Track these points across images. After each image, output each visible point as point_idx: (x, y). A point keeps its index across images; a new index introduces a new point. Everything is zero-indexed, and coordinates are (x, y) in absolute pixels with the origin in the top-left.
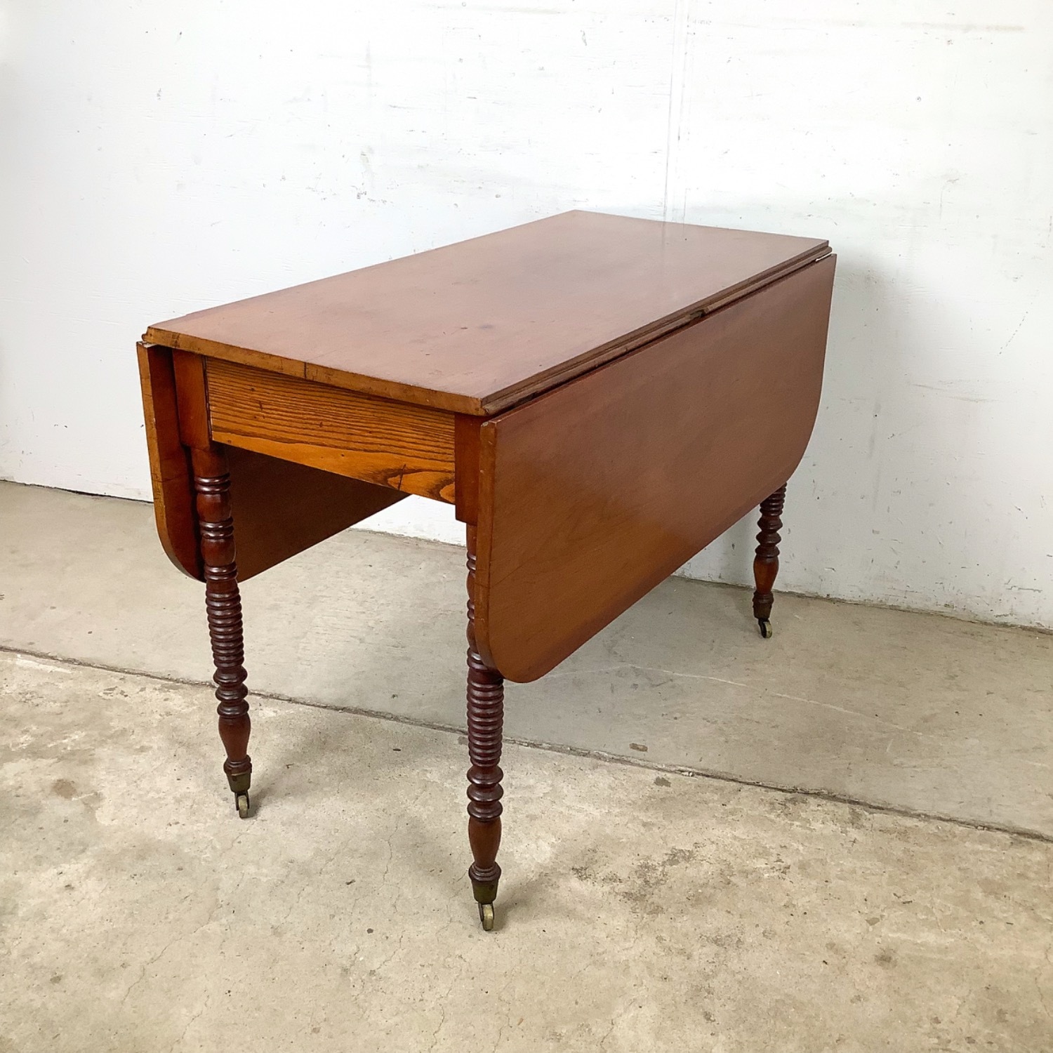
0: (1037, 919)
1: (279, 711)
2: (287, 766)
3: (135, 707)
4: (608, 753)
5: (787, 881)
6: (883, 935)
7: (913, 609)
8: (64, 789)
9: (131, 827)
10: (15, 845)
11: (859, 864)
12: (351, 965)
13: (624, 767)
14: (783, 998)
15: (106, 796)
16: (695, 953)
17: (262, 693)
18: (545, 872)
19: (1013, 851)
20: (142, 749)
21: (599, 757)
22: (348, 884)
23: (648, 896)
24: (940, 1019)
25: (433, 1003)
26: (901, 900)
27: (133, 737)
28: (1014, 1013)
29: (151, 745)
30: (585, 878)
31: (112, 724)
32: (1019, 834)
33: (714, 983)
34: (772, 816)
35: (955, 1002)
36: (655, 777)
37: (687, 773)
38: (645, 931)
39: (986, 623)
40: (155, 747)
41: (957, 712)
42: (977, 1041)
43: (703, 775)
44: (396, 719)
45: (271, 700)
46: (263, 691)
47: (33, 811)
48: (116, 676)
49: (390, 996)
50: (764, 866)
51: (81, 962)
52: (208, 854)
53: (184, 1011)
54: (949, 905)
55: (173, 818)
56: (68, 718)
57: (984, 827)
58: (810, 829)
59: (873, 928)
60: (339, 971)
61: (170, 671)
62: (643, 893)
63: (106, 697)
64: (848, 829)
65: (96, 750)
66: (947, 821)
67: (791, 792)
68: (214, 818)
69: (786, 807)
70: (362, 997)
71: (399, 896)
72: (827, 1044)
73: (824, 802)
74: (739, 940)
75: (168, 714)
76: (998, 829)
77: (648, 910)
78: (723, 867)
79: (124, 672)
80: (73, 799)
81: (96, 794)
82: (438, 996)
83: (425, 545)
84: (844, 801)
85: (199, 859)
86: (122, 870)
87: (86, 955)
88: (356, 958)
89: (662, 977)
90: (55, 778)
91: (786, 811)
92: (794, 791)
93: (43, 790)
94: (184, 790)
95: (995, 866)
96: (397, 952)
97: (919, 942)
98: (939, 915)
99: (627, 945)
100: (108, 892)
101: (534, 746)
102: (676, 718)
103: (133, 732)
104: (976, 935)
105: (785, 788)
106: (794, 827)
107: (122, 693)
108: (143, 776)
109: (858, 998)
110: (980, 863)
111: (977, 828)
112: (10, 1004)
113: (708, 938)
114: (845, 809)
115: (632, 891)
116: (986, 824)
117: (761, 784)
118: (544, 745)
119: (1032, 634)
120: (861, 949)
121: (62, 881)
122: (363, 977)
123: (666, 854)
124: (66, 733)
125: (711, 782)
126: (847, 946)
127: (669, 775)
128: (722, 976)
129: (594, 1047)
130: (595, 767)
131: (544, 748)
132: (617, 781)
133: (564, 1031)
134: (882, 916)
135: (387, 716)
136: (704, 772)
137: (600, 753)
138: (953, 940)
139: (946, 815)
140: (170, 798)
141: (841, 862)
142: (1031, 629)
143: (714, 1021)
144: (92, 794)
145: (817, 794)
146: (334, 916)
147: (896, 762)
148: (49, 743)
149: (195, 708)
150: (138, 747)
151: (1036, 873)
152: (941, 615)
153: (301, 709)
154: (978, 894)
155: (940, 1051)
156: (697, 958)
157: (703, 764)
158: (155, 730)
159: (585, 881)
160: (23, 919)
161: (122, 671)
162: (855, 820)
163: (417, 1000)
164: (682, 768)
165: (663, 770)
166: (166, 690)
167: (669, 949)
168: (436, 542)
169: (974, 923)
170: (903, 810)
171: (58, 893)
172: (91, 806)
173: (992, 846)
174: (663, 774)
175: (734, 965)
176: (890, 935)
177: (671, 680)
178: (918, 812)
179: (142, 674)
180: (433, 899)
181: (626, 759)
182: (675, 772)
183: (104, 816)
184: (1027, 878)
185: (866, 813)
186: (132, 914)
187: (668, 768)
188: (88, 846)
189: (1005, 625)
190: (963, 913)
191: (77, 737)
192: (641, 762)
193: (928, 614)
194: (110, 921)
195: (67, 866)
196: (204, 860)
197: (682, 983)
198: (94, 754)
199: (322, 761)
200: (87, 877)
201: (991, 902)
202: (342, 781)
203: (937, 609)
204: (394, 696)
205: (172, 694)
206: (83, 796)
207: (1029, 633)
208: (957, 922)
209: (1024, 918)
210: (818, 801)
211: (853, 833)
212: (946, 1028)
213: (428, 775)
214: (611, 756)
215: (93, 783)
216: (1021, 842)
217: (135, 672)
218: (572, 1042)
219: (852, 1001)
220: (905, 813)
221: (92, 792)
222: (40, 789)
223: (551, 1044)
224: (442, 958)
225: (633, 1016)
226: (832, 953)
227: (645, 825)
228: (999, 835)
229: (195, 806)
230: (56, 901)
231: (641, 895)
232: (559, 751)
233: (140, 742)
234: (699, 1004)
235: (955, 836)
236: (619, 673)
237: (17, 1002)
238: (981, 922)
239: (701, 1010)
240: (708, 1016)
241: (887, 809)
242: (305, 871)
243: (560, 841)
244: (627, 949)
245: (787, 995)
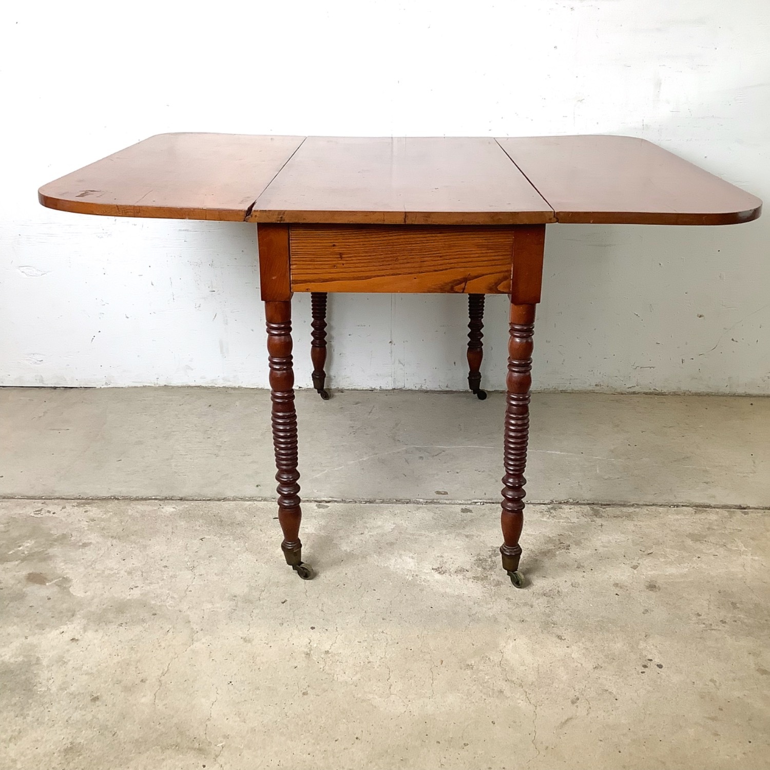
0: (730, 550)
1: (176, 507)
2: (201, 539)
3: (64, 519)
4: (423, 499)
5: (572, 553)
6: (645, 574)
7: (576, 391)
8: (36, 579)
9: (102, 595)
10: (16, 620)
11: (611, 538)
12: (310, 651)
13: (436, 506)
14: (601, 619)
15: (73, 578)
16: (534, 603)
17: (158, 497)
18: (415, 574)
19: (698, 516)
20: (85, 545)
21: (418, 503)
22: (283, 603)
23: (489, 576)
24: (700, 614)
25: (378, 662)
26: (646, 553)
27: (72, 539)
28: (741, 603)
29: (90, 541)
30: (444, 573)
31: (52, 532)
32: (697, 506)
33: (555, 618)
34: (545, 519)
35: (705, 603)
36: (460, 509)
37: (479, 504)
38: (496, 597)
39: (622, 394)
40: (94, 542)
41: (629, 445)
42: (727, 621)
43: (490, 503)
44: (265, 500)
45: (166, 501)
46: (157, 496)
47: (20, 597)
48: (38, 502)
49: (346, 664)
50: (553, 547)
51: (109, 685)
52: (170, 602)
53: (203, 700)
54: (675, 551)
55: (132, 584)
56: (15, 534)
57: (674, 506)
58: (571, 523)
59: (637, 571)
60: (304, 655)
61: (79, 493)
62: (485, 575)
63: (36, 516)
64: (594, 519)
65: (48, 550)
66: (651, 505)
67: (549, 504)
68: (163, 580)
69: (551, 513)
70: (327, 668)
71: (322, 604)
72: (641, 640)
73: (573, 506)
74: (559, 591)
75: (93, 520)
76: (683, 506)
77: (493, 584)
78: (529, 552)
79: (42, 499)
80: (47, 584)
81: (64, 578)
82: (379, 658)
83: (233, 392)
84: (584, 504)
85: (166, 606)
86: (110, 622)
87: (110, 680)
88: (311, 646)
89: (520, 621)
90: (25, 573)
91: (552, 515)
92: (552, 502)
93: (20, 582)
94: (131, 566)
95: (692, 526)
96: (338, 637)
97: (667, 574)
98: (671, 557)
99: (489, 606)
100: (106, 638)
101: (370, 502)
102: (457, 473)
103: (72, 535)
104: (699, 565)
105: (545, 502)
106: (561, 523)
107: (49, 512)
108: (95, 562)
109: (647, 611)
110: (682, 525)
111: (670, 507)
112: (67, 721)
113: (538, 594)
114: (587, 509)
115: (478, 575)
116: (675, 504)
117: (529, 502)
118: (377, 501)
119: (652, 396)
120: (634, 583)
121: (67, 637)
122: (322, 656)
123: (489, 551)
124: (18, 543)
125: (497, 506)
126: (626, 584)
127: (468, 506)
128: (558, 613)
129: (496, 668)
130: (418, 509)
131: (377, 503)
132: (436, 515)
133: (473, 662)
134: (638, 564)
135: (258, 499)
136: (490, 501)
137: (417, 500)
138: (687, 570)
139: (650, 502)
140: (122, 572)
141: (600, 538)
142: (651, 394)
143: (565, 639)
144: (61, 579)
145: (567, 503)
146: (283, 624)
147: (606, 477)
148: (9, 551)
149: (111, 513)
150: (81, 544)
151: (718, 525)
152: (593, 392)
153: (193, 504)
154: (689, 542)
155: (709, 631)
156: (537, 606)
157: (487, 496)
158: (89, 532)
159: (444, 575)
160: (48, 666)
161: (41, 498)
162: (596, 514)
163: (366, 663)
164: (475, 501)
165: (463, 504)
166: (82, 505)
167: (517, 604)
168: (239, 388)
169: (695, 559)
170: (623, 503)
171: (68, 645)
172: (64, 586)
173: (685, 515)
174: (464, 506)
175: (562, 605)
176: (649, 573)
177: (444, 451)
178: (632, 503)
179: (58, 498)
180: (347, 602)
181: (435, 501)
182: (471, 504)
183: (77, 590)
184: (714, 529)
185: (602, 509)
186: (132, 648)
187: (466, 502)
188: (75, 611)
189: (634, 393)
190: (685, 554)
191: (28, 544)
192: (447, 502)
193: (586, 393)
194: (118, 656)
195: (66, 627)
196: (169, 606)
197: (534, 622)
198: (49, 553)
199: (226, 533)
200: (85, 631)
201: (698, 545)
202: (246, 543)
203: (591, 388)
204: (257, 486)
205: (88, 507)
206: (54, 582)
207: (650, 396)
208: (684, 559)
209: (722, 551)
210: (568, 506)
211: (599, 521)
212: (705, 618)
213: (306, 530)
214: (425, 501)
215: (59, 572)
216: (700, 511)
217: (51, 498)
218: (481, 668)
219: (643, 613)
220: (624, 505)
221: (60, 577)
222: (18, 582)
223: (468, 672)
224: (371, 635)
225: (513, 646)
226: (618, 589)
227: (467, 536)
228: (684, 508)
229: (144, 574)
230: (68, 651)
231: (485, 577)
232: (388, 503)
233: (81, 540)
234: (551, 632)
235: (661, 513)
236: (407, 452)
237: (72, 719)
238: (699, 557)
239: (554, 635)
240: (560, 637)
241: (613, 504)
242: (247, 600)
243: (416, 555)
244: (490, 609)
245: (602, 617)
